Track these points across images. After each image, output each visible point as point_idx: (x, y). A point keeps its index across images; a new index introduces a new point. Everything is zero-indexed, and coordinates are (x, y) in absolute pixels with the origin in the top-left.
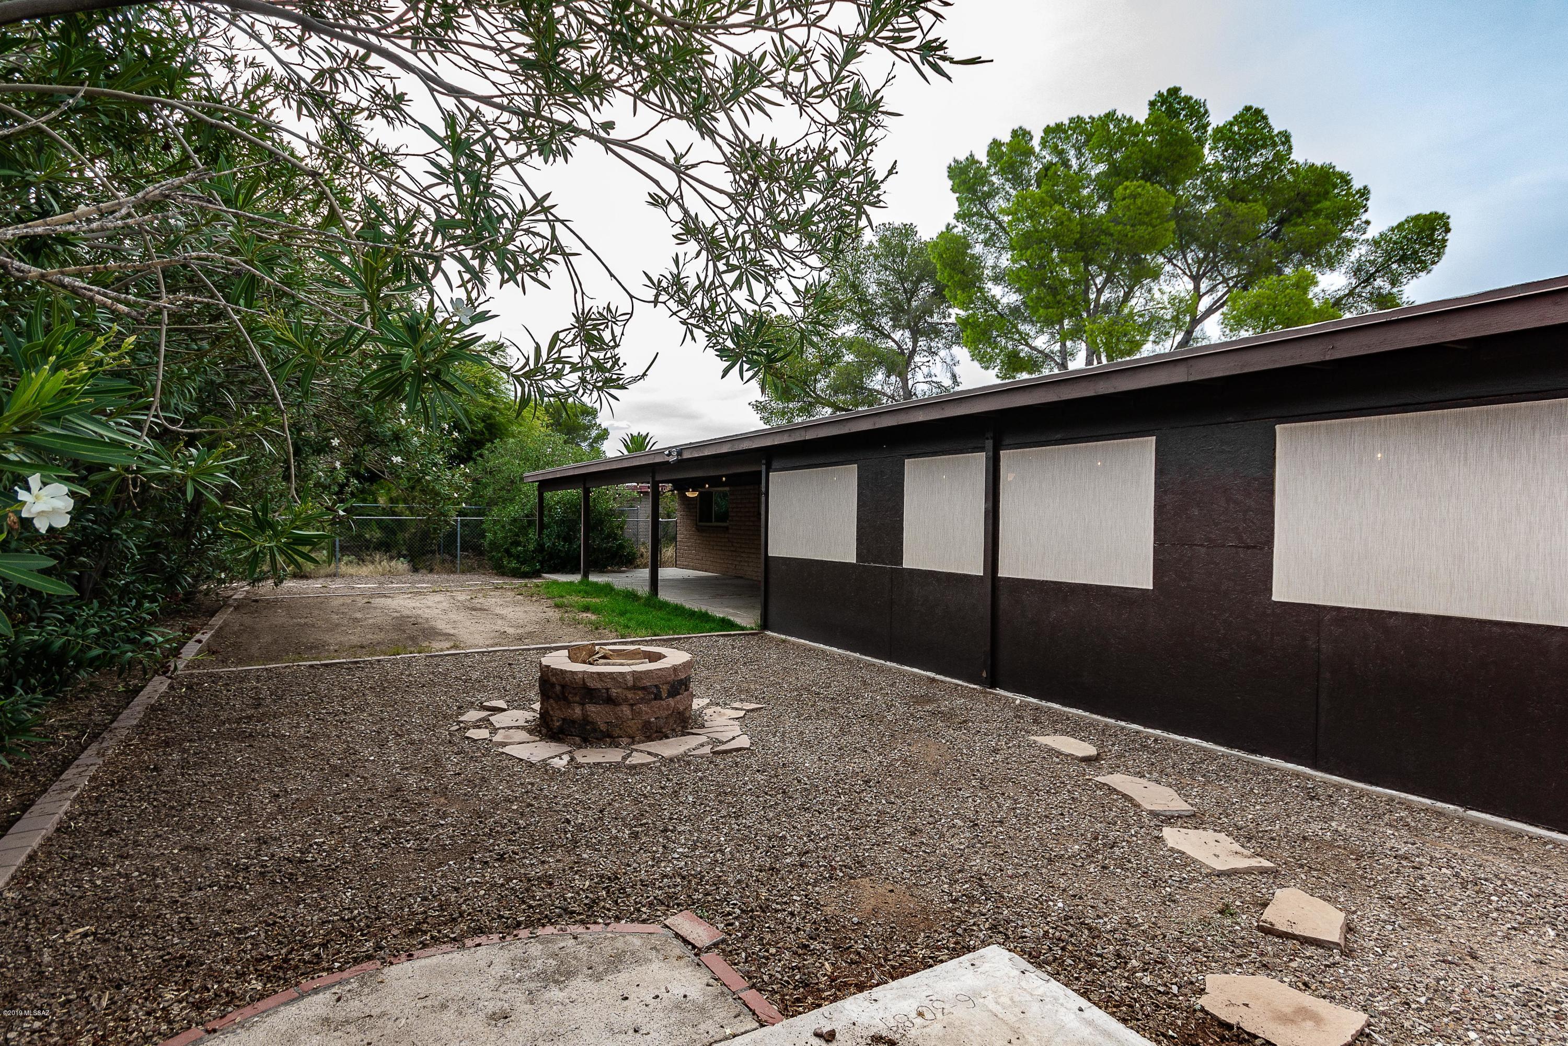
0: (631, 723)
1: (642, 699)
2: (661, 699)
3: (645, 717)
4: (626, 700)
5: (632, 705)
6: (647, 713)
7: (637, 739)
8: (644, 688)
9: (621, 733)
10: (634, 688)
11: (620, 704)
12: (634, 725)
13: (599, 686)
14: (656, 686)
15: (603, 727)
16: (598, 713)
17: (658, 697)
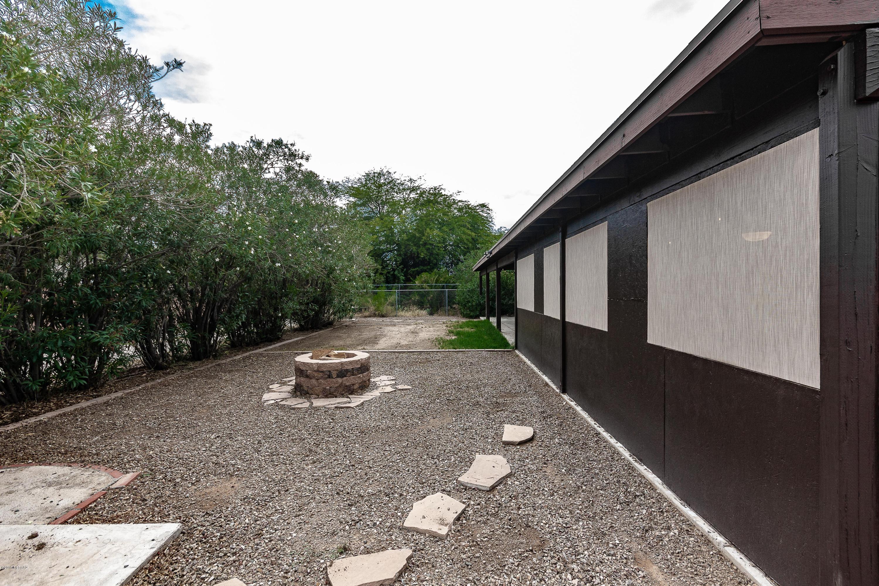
0: (317, 388)
1: (322, 377)
2: (332, 378)
3: (324, 386)
4: (314, 377)
5: (318, 379)
6: (324, 384)
7: (320, 396)
8: (322, 372)
9: (313, 392)
10: (318, 371)
11: (311, 379)
12: (318, 389)
13: (304, 369)
14: (330, 371)
15: (306, 389)
16: (304, 381)
17: (330, 376)
